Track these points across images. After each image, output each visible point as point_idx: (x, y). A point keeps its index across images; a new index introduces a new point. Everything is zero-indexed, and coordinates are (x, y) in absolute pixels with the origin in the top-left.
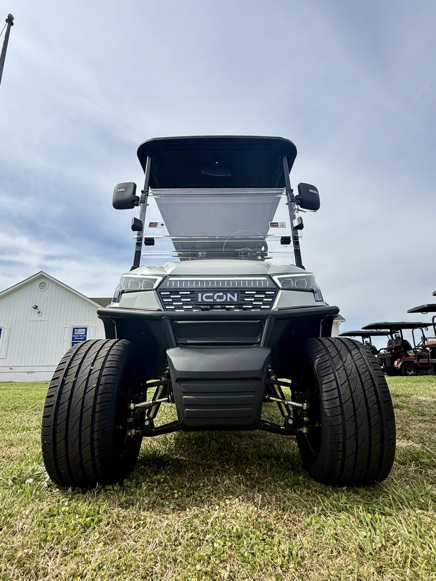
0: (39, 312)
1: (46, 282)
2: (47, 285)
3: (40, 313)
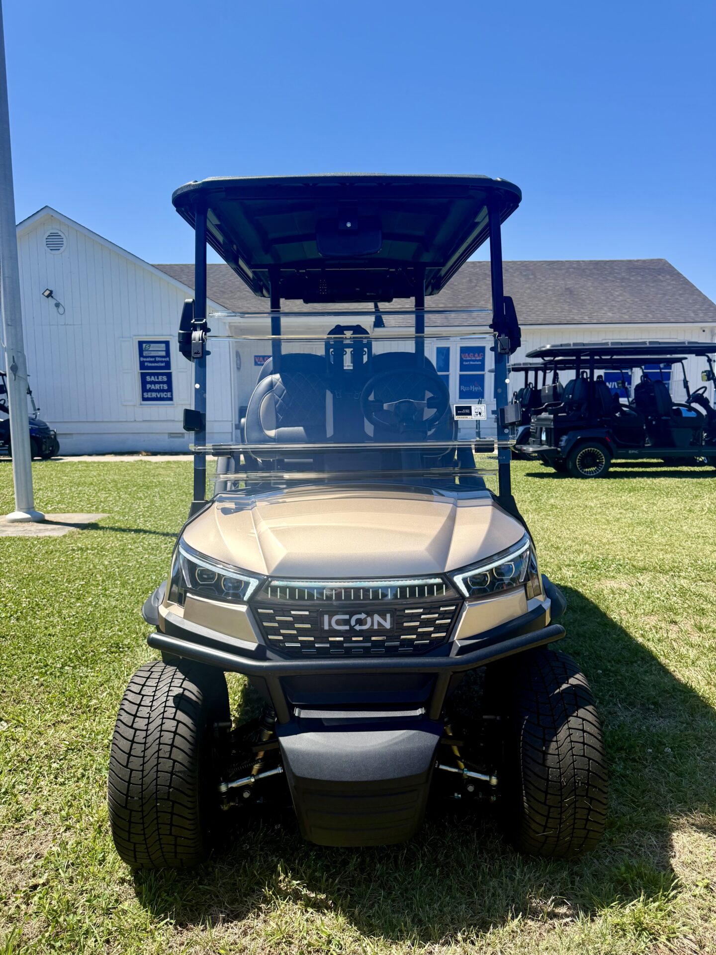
0: (57, 305)
1: (60, 233)
2: (64, 240)
3: (61, 307)
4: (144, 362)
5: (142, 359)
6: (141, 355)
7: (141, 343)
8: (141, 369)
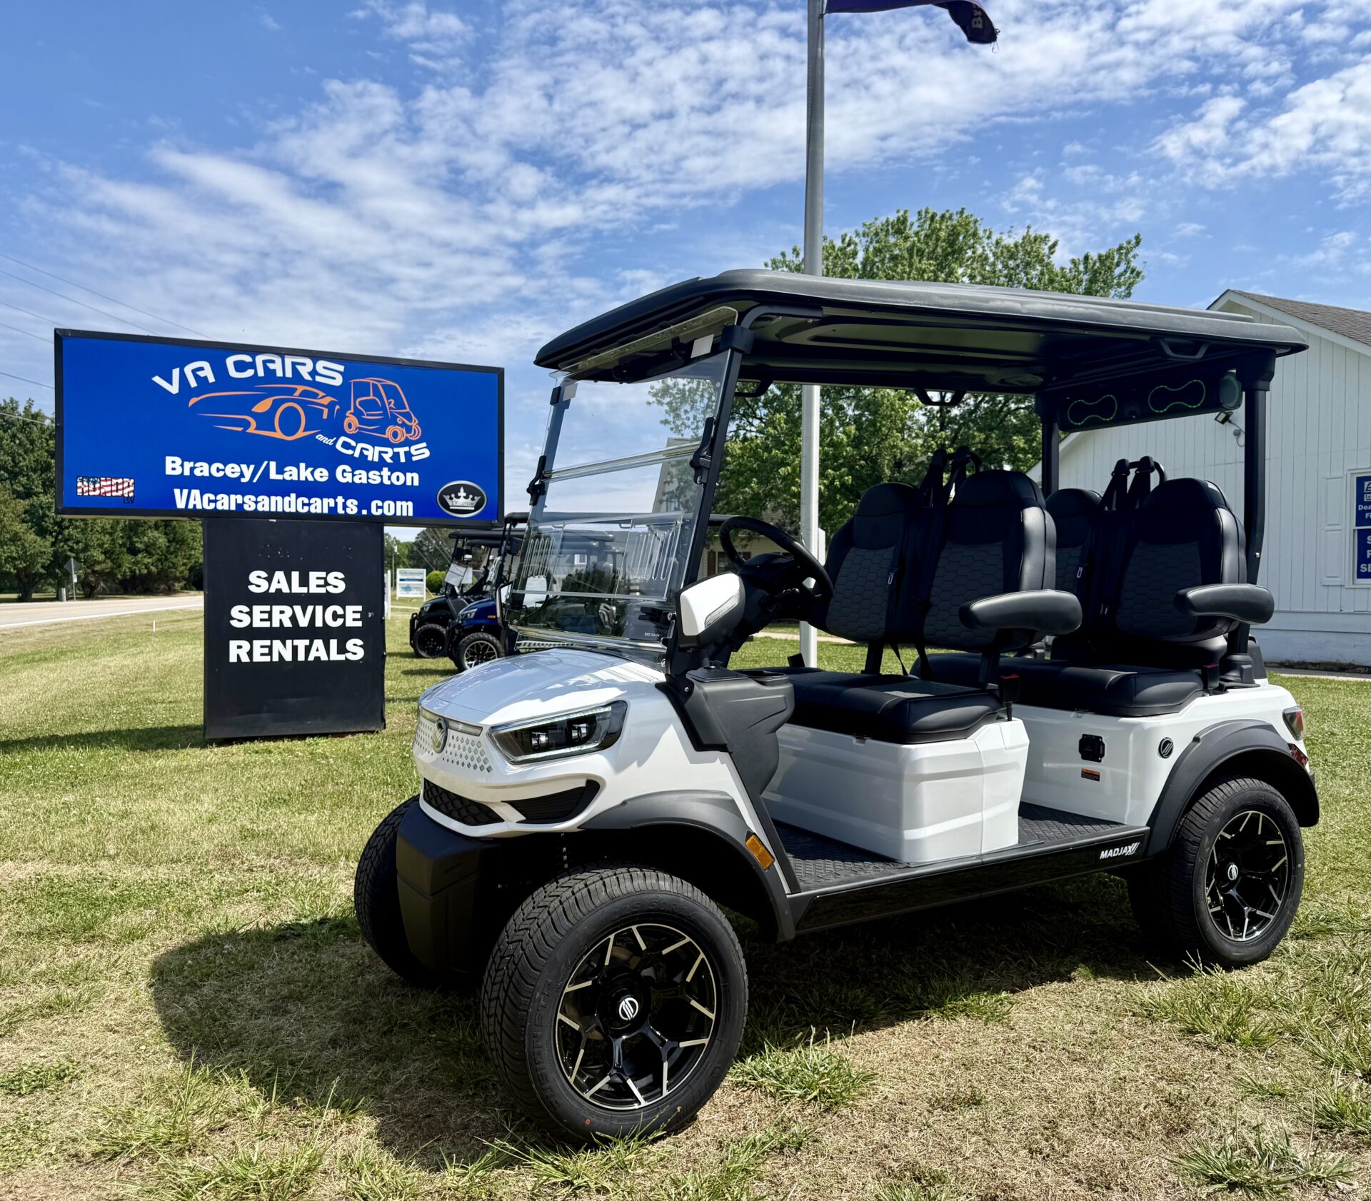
0: (1237, 433)
4: (1364, 512)
5: (1361, 507)
6: (1360, 500)
7: (1361, 481)
8: (1357, 525)
